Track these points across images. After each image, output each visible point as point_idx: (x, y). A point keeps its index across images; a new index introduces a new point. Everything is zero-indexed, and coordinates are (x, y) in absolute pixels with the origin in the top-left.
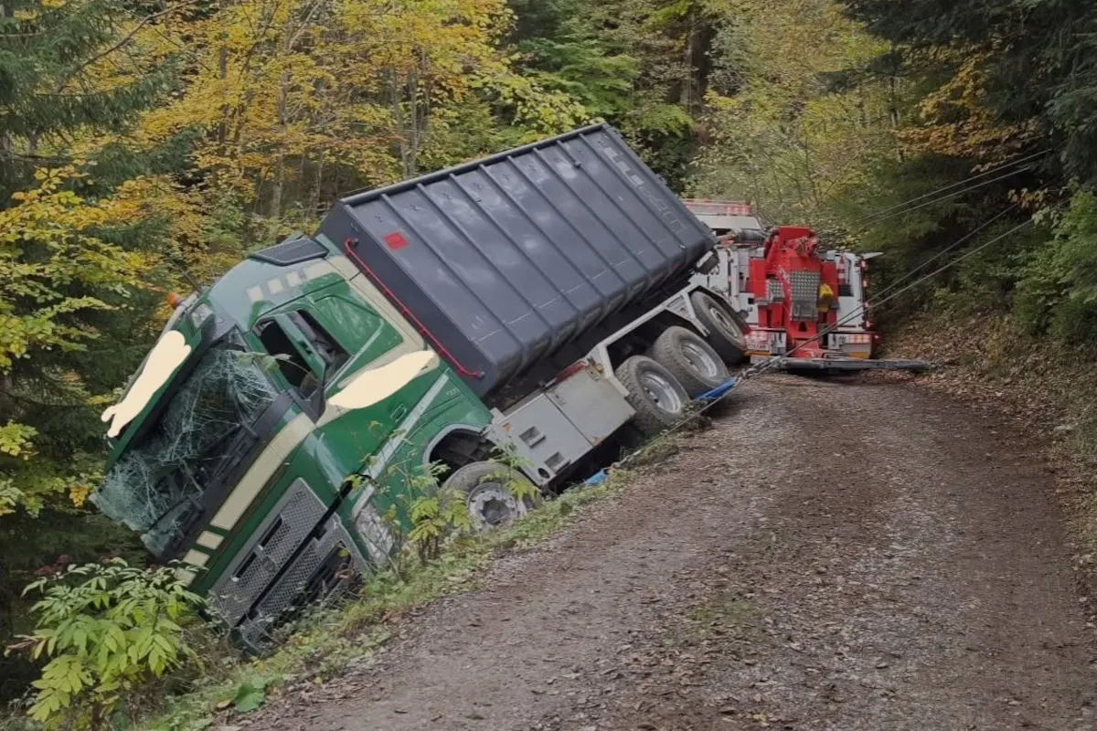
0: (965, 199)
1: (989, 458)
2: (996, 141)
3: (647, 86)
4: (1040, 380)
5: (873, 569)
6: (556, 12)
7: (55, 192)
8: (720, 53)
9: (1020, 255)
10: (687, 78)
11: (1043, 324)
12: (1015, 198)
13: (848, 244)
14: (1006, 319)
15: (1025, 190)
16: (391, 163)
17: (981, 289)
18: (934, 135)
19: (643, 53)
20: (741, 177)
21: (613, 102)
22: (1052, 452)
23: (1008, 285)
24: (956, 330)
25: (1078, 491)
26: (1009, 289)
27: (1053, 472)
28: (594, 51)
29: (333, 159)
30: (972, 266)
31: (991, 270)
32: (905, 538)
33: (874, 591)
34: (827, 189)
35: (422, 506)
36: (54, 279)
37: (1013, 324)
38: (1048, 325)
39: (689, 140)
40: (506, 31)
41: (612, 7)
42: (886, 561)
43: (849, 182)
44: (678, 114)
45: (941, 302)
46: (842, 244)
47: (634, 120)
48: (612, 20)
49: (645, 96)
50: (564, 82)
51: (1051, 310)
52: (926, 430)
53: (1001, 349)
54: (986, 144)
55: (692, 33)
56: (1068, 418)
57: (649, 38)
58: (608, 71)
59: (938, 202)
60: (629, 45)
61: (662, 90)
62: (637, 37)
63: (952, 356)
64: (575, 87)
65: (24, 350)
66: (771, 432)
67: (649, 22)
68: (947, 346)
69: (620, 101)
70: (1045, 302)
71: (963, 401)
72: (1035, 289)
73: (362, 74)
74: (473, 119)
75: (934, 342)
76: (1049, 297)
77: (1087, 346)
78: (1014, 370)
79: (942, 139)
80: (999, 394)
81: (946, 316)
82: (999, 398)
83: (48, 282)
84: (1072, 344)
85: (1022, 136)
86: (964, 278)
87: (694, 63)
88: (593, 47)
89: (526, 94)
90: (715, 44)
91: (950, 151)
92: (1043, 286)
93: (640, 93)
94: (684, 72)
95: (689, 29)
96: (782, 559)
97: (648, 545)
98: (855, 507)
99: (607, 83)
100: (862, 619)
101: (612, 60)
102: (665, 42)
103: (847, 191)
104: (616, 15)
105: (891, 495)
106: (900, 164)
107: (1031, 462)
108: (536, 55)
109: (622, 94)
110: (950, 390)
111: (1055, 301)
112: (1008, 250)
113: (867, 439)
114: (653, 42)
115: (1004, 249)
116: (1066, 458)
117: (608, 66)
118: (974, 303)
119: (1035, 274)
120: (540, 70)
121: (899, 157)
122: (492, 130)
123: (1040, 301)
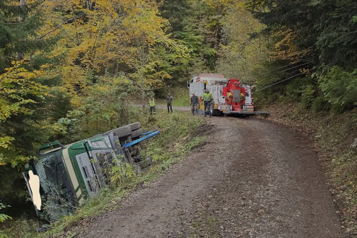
0: (287, 71)
1: (297, 147)
2: (296, 56)
3: (205, 43)
4: (309, 121)
5: (262, 196)
6: (182, 25)
7: (18, 68)
8: (223, 34)
9: (303, 87)
10: (216, 41)
11: (310, 106)
12: (301, 71)
13: (257, 83)
14: (299, 104)
15: (304, 69)
16: (138, 62)
17: (292, 96)
18: (279, 54)
19: (204, 35)
20: (229, 66)
21: (197, 47)
22: (315, 145)
23: (300, 94)
24: (285, 107)
25: (326, 160)
26: (300, 96)
27: (317, 152)
28: (192, 34)
29: (123, 61)
30: (290, 89)
31: (295, 91)
32: (273, 181)
33: (262, 208)
34: (251, 69)
35: (115, 169)
36: (22, 94)
37: (301, 105)
38: (311, 106)
39: (216, 57)
40: (170, 29)
41: (197, 23)
42: (267, 192)
43: (257, 67)
44: (213, 50)
45: (281, 99)
46: (255, 84)
47: (203, 52)
48: (197, 26)
49: (205, 46)
50: (184, 42)
51: (312, 102)
52: (278, 137)
53: (298, 113)
54: (293, 57)
55: (217, 30)
56: (318, 133)
57: (206, 31)
58: (196, 39)
59: (280, 72)
60: (201, 33)
61: (210, 44)
62: (203, 31)
63: (284, 114)
64: (187, 44)
65: (9, 115)
66: (233, 137)
67: (206, 27)
68: (283, 111)
69: (199, 47)
70: (310, 99)
71: (288, 127)
72: (307, 96)
73: (127, 38)
74: (161, 52)
75: (279, 110)
76: (311, 98)
77: (322, 112)
78: (302, 118)
79: (282, 55)
80: (298, 125)
81: (282, 103)
82: (298, 126)
83: (20, 95)
84: (318, 111)
85: (303, 54)
86: (288, 93)
87: (218, 38)
88: (192, 33)
89: (172, 44)
90: (221, 31)
91: (284, 58)
92: (309, 95)
93: (204, 45)
94: (215, 40)
95: (216, 29)
96: (231, 192)
97: (187, 184)
98: (257, 167)
99: (195, 43)
100: (258, 225)
101: (197, 37)
102: (210, 32)
103: (256, 70)
104: (198, 26)
105: (268, 162)
106: (270, 62)
107: (309, 148)
108: (177, 35)
109: (200, 45)
110: (284, 124)
111: (313, 99)
112: (299, 85)
113: (261, 140)
114: (207, 32)
115: (298, 85)
116: (320, 147)
117: (196, 38)
118: (290, 100)
119: (307, 92)
120: (178, 39)
121: (270, 60)
122: (166, 54)
123: (309, 99)
